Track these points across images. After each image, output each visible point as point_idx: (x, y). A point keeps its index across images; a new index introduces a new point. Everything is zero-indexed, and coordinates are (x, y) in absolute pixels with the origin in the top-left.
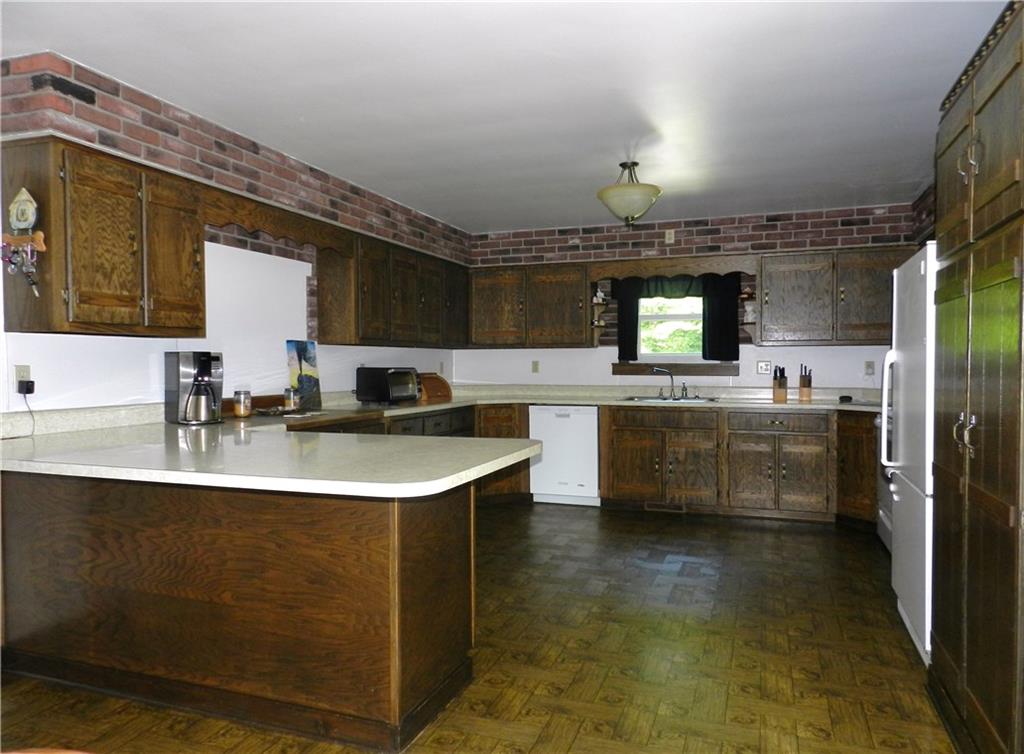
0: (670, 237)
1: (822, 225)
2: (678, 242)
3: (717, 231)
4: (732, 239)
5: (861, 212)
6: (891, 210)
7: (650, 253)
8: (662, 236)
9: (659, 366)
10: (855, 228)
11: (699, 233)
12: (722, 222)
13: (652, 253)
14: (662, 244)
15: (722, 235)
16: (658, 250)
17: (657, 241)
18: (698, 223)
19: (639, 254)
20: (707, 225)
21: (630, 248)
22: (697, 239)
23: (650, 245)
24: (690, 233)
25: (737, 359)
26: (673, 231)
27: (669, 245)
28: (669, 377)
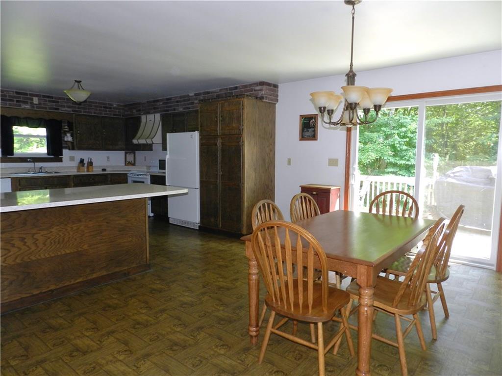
0: (36, 100)
1: (97, 107)
2: (40, 104)
3: (58, 102)
4: (64, 107)
5: (109, 104)
6: (118, 105)
7: (26, 106)
8: (32, 99)
9: (29, 158)
10: (108, 110)
11: (49, 101)
12: (60, 98)
13: (28, 107)
14: (32, 103)
15: (60, 104)
16: (30, 106)
17: (29, 101)
18: (48, 97)
19: (20, 106)
20: (53, 98)
21: (15, 103)
22: (49, 104)
23: (26, 103)
24: (46, 101)
25: (62, 155)
26: (37, 98)
27: (36, 104)
28: (33, 163)
